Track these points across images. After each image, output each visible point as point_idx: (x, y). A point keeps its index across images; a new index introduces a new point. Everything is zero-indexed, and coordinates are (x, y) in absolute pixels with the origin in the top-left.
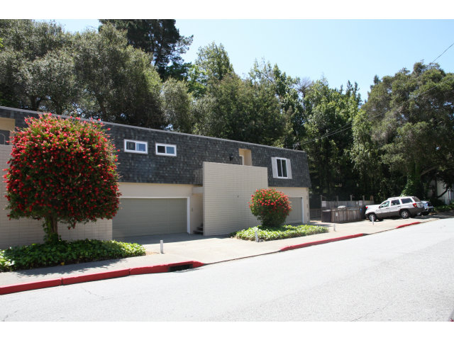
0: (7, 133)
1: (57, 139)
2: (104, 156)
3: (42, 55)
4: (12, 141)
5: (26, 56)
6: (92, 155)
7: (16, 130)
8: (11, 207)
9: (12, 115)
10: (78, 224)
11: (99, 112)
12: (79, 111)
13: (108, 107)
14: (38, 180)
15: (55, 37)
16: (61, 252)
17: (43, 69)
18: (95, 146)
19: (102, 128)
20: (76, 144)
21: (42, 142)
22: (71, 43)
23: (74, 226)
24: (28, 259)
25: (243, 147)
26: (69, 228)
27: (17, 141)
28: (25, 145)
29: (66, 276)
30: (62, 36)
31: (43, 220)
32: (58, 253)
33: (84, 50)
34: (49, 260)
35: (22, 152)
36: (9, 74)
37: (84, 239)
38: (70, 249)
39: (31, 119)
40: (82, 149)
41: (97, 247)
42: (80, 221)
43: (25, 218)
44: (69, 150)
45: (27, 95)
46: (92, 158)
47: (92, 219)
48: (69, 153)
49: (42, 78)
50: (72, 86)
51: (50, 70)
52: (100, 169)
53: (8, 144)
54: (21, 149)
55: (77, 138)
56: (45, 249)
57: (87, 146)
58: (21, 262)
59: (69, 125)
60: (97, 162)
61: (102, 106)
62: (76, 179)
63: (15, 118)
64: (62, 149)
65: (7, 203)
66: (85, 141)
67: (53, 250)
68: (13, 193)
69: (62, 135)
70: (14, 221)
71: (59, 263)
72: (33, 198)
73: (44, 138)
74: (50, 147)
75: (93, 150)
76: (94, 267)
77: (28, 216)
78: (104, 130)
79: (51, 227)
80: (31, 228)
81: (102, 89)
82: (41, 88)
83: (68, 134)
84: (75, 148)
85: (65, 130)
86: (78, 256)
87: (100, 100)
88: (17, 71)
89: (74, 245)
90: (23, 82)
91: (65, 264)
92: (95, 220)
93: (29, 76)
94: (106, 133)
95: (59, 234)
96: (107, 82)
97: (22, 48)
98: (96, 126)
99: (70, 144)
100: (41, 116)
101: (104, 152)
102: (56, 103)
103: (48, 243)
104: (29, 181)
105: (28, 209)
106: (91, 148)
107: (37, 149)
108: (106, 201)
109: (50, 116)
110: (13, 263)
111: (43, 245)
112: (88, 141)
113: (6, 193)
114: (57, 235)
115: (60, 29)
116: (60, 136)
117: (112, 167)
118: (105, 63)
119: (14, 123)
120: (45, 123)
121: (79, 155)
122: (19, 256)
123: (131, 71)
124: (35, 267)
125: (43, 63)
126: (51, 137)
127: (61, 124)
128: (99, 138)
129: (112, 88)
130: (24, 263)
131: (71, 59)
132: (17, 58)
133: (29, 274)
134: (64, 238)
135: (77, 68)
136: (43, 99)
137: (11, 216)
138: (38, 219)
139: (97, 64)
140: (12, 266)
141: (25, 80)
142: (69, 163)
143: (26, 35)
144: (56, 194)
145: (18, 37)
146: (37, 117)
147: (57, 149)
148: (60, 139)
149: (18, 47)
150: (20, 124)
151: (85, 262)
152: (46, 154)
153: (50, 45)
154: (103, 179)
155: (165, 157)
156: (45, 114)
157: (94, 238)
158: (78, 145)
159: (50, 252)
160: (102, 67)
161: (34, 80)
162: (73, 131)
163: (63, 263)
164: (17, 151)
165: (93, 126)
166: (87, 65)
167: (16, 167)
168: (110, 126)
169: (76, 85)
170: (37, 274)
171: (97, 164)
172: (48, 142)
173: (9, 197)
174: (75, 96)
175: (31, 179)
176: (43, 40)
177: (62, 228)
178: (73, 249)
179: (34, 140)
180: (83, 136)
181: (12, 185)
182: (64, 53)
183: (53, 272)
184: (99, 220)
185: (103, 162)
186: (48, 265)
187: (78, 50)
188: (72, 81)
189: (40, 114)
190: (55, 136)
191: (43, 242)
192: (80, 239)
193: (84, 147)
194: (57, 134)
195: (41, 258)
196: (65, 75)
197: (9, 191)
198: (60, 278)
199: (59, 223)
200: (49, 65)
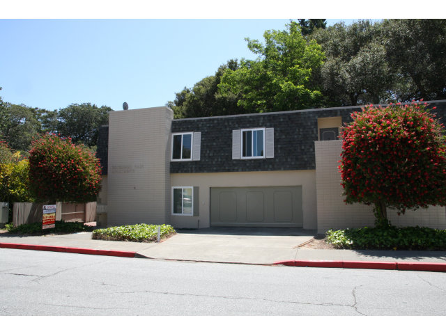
0: (336, 129)
1: (380, 128)
2: (432, 138)
3: (355, 54)
4: (341, 135)
5: (343, 59)
6: (417, 139)
7: (343, 125)
8: (347, 194)
9: (339, 113)
10: (407, 211)
11: (416, 92)
12: (394, 97)
13: (427, 85)
14: (366, 168)
15: (364, 33)
16: (392, 237)
17: (358, 66)
18: (420, 129)
19: (425, 109)
20: (399, 129)
21: (367, 133)
22: (379, 32)
23: (403, 212)
24: (363, 240)
26: (399, 214)
27: (346, 135)
28: (353, 138)
29: (400, 261)
30: (371, 29)
31: (373, 206)
32: (390, 238)
33: (394, 33)
34: (382, 243)
35: (351, 144)
36: (332, 79)
37: (415, 226)
38: (401, 235)
39: (355, 113)
40: (407, 134)
41: (430, 235)
42: (409, 207)
43: (358, 203)
44: (393, 137)
45: (347, 93)
46: (417, 142)
47: (422, 205)
48: (393, 139)
49: (358, 75)
50: (385, 73)
51: (364, 65)
52: (428, 153)
53: (337, 139)
54: (350, 142)
55: (400, 123)
56: (378, 233)
57: (411, 129)
58: (358, 242)
59: (390, 112)
60: (424, 145)
61: (419, 86)
62: (404, 163)
63: (341, 115)
64: (386, 136)
65: (343, 191)
66: (409, 124)
67: (385, 234)
68: (347, 181)
69: (384, 123)
70: (349, 205)
71: (391, 248)
72: (363, 185)
73: (368, 129)
74: (375, 137)
75: (418, 133)
76: (430, 256)
77: (360, 201)
78: (428, 110)
79: (381, 213)
80: (364, 212)
81: (419, 67)
82: (358, 83)
83: (391, 121)
84: (399, 133)
85: (387, 117)
86: (410, 243)
87: (417, 79)
88: (337, 74)
89: (405, 232)
90: (344, 83)
91: (398, 249)
92: (427, 207)
93: (347, 76)
94: (431, 112)
95: (389, 220)
96: (423, 56)
97: (339, 53)
98: (419, 107)
99: (393, 130)
100: (363, 110)
101: (431, 133)
102: (372, 93)
103: (379, 227)
104: (360, 170)
105: (360, 195)
106: (416, 131)
107: (363, 140)
108: (438, 186)
109: (371, 107)
110: (352, 242)
111: (375, 228)
112: (412, 124)
113: (341, 181)
114: (386, 220)
115: (368, 23)
116: (383, 124)
117: (442, 149)
118: (419, 39)
119: (341, 121)
120: (369, 115)
121: (404, 140)
122: (355, 237)
124: (369, 248)
125: (357, 60)
126: (374, 127)
127: (383, 112)
128: (423, 120)
129: (429, 63)
130: (360, 244)
131: (382, 47)
132: (337, 63)
133: (366, 254)
134: (393, 224)
135: (389, 54)
136: (360, 93)
137: (347, 201)
138: (369, 204)
139: (408, 42)
140: (351, 245)
141: (344, 80)
142: (394, 149)
143: (341, 41)
144: (384, 181)
145: (335, 45)
146: (360, 110)
147: (382, 137)
148: (383, 127)
149: (336, 54)
150: (346, 118)
151: (418, 250)
152: (371, 143)
153: (361, 43)
154: (432, 163)
156: (366, 106)
157: (425, 226)
158: (402, 130)
159: (382, 235)
160: (415, 44)
161: (352, 78)
162: (394, 118)
163: (395, 248)
164: (346, 145)
165: (414, 108)
166: (399, 48)
167: (347, 158)
168: (433, 105)
169: (390, 71)
170: (372, 255)
171: (424, 147)
172: (373, 132)
173: (344, 185)
174: (389, 83)
175: (360, 167)
176: (355, 40)
177: (392, 213)
178: (405, 235)
179: (359, 132)
180: (406, 120)
181: (346, 174)
182: (374, 45)
183: (387, 256)
184: (431, 206)
185: (431, 145)
186: (381, 249)
187: (387, 36)
188: (386, 68)
189: (362, 107)
190: (378, 125)
191: (374, 226)
192: (410, 226)
193: (408, 131)
194: (380, 123)
195: (374, 241)
196: (378, 65)
197: (344, 179)
199: (387, 208)
200: (363, 61)
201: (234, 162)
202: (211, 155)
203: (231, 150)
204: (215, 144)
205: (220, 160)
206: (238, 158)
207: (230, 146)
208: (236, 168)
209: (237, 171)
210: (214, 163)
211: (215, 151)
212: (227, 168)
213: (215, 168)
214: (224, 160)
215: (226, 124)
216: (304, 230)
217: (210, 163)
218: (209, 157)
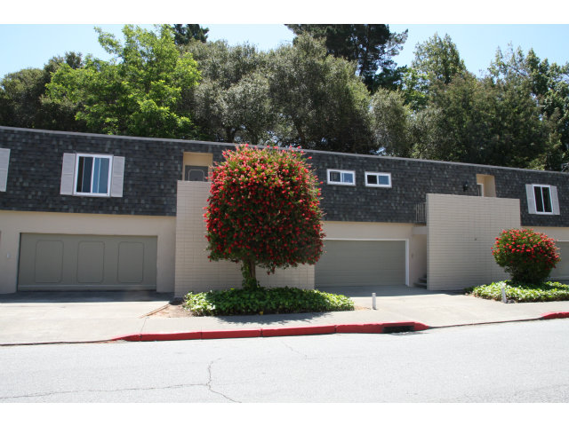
0: (206, 169)
1: (254, 173)
2: (305, 190)
3: (236, 81)
4: (210, 177)
5: (222, 85)
6: (291, 190)
7: (214, 165)
8: (211, 248)
9: (210, 149)
10: (277, 270)
11: (297, 138)
12: (274, 139)
13: (307, 132)
14: (236, 219)
15: (248, 60)
16: (260, 299)
17: (238, 96)
18: (295, 179)
19: (302, 158)
20: (274, 177)
21: (239, 177)
22: (264, 62)
23: (273, 271)
24: (228, 305)
25: (482, 171)
26: (269, 273)
27: (215, 177)
28: (223, 181)
29: (265, 327)
30: (256, 57)
31: (241, 263)
32: (257, 301)
33: (279, 68)
34: (248, 307)
35: (221, 189)
36: (207, 106)
37: (283, 286)
38: (269, 297)
39: (228, 152)
40: (281, 183)
41: (298, 297)
42: (279, 265)
43: (224, 260)
44: (267, 184)
45: (223, 126)
46: (292, 193)
47: (292, 263)
48: (267, 188)
49: (237, 107)
50: (267, 111)
51: (245, 97)
52: (301, 205)
53: (206, 180)
54: (219, 185)
55: (276, 170)
56: (244, 296)
57: (286, 179)
58: (221, 307)
59: (266, 156)
60: (298, 197)
61: (300, 131)
62: (276, 216)
63: (213, 152)
64: (260, 183)
65: (207, 244)
66: (284, 173)
67: (252, 297)
68: (213, 233)
69: (259, 167)
70: (214, 262)
71: (258, 312)
72: (231, 239)
73: (241, 172)
74: (248, 182)
75: (292, 184)
76: (295, 319)
77: (226, 258)
78: (304, 159)
79: (249, 273)
80: (230, 271)
81: (301, 111)
82: (236, 117)
83: (266, 166)
84: (274, 181)
85: (262, 161)
86: (278, 305)
87: (298, 124)
88: (213, 102)
89: (274, 293)
90: (220, 113)
91: (264, 314)
92: (296, 266)
93: (225, 106)
94: (307, 162)
95: (258, 280)
96: (305, 102)
97: (218, 77)
98: (296, 155)
99: (268, 177)
100: (237, 148)
101: (305, 185)
102: (251, 131)
103: (246, 289)
104: (228, 220)
105: (226, 251)
106: (291, 181)
107: (234, 185)
108: (308, 243)
109: (247, 147)
110: (214, 307)
111: (242, 291)
112: (287, 173)
113: (206, 233)
114: (255, 280)
115: (253, 49)
116: (257, 169)
117: (314, 202)
118: (302, 80)
119: (212, 158)
120: (243, 156)
121: (278, 189)
122: (219, 301)
123: (333, 85)
124: (234, 314)
125: (237, 89)
126: (248, 171)
127: (258, 155)
128: (299, 169)
129: (311, 109)
130: (224, 309)
131: (266, 81)
132: (214, 88)
133: (229, 321)
134: (262, 284)
135: (273, 90)
136: (238, 129)
137: (212, 257)
138: (237, 261)
139: (293, 82)
140: (213, 310)
141: (221, 110)
142: (267, 199)
143: (221, 62)
144: (254, 234)
145: (214, 66)
146: (234, 149)
147: (255, 184)
148: (257, 173)
149: (214, 76)
150: (218, 158)
151: (285, 313)
152: (243, 190)
153: (244, 70)
154: (304, 217)
155: (377, 188)
156: (241, 145)
157: (294, 286)
158: (277, 178)
159: (249, 298)
160: (299, 86)
161: (230, 110)
162: (270, 163)
163: (262, 313)
164: (215, 188)
165: (291, 155)
166: (284, 85)
167: (215, 205)
168: (310, 154)
169: (271, 110)
170: (236, 321)
171: (298, 199)
172: (246, 176)
173: (209, 237)
174: (270, 122)
175: (229, 217)
176: (237, 65)
177: (261, 272)
178: (273, 297)
179: (231, 175)
180: (281, 167)
181: (212, 225)
182: (258, 76)
183: (252, 322)
184: (300, 265)
185: (304, 197)
186: (247, 314)
187: (272, 69)
188: (267, 106)
189: (237, 146)
190: (252, 169)
191: (240, 287)
192: (280, 286)
193: (283, 180)
194: (254, 167)
195: (240, 304)
196: (260, 100)
197: (209, 230)
198: (259, 329)
199: (257, 267)
200: (243, 92)
201: (64, 199)
202: (25, 184)
203: (60, 181)
204: (33, 169)
205: (40, 193)
206: (70, 194)
207: (59, 175)
208: (66, 207)
209: (67, 211)
210: (30, 197)
211: (33, 180)
212: (50, 206)
213: (31, 206)
214: (47, 194)
215: (54, 143)
216: (158, 293)
217: (23, 197)
218: (23, 188)
